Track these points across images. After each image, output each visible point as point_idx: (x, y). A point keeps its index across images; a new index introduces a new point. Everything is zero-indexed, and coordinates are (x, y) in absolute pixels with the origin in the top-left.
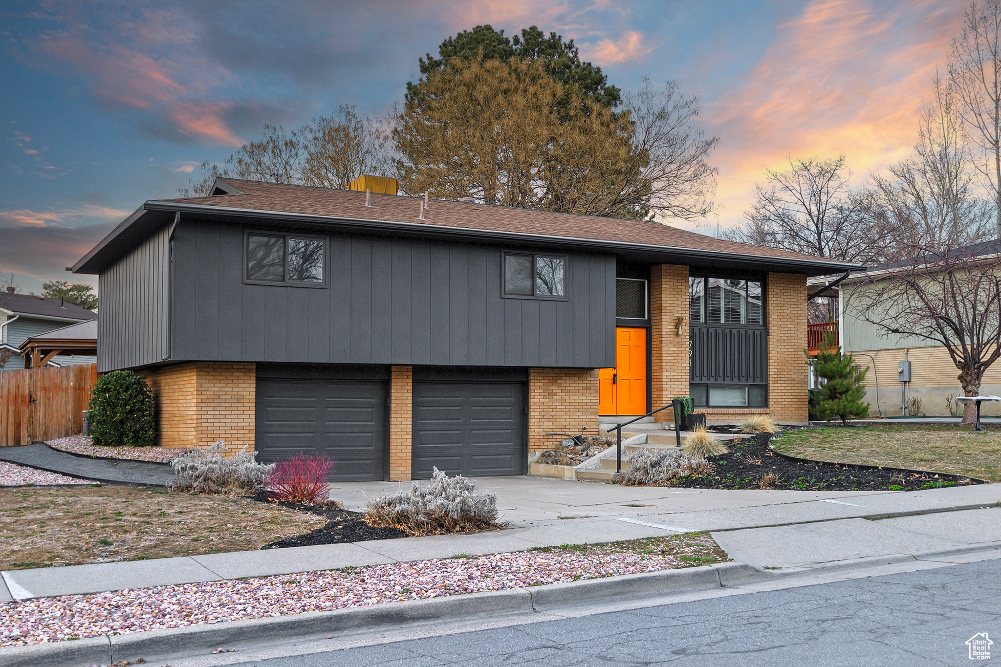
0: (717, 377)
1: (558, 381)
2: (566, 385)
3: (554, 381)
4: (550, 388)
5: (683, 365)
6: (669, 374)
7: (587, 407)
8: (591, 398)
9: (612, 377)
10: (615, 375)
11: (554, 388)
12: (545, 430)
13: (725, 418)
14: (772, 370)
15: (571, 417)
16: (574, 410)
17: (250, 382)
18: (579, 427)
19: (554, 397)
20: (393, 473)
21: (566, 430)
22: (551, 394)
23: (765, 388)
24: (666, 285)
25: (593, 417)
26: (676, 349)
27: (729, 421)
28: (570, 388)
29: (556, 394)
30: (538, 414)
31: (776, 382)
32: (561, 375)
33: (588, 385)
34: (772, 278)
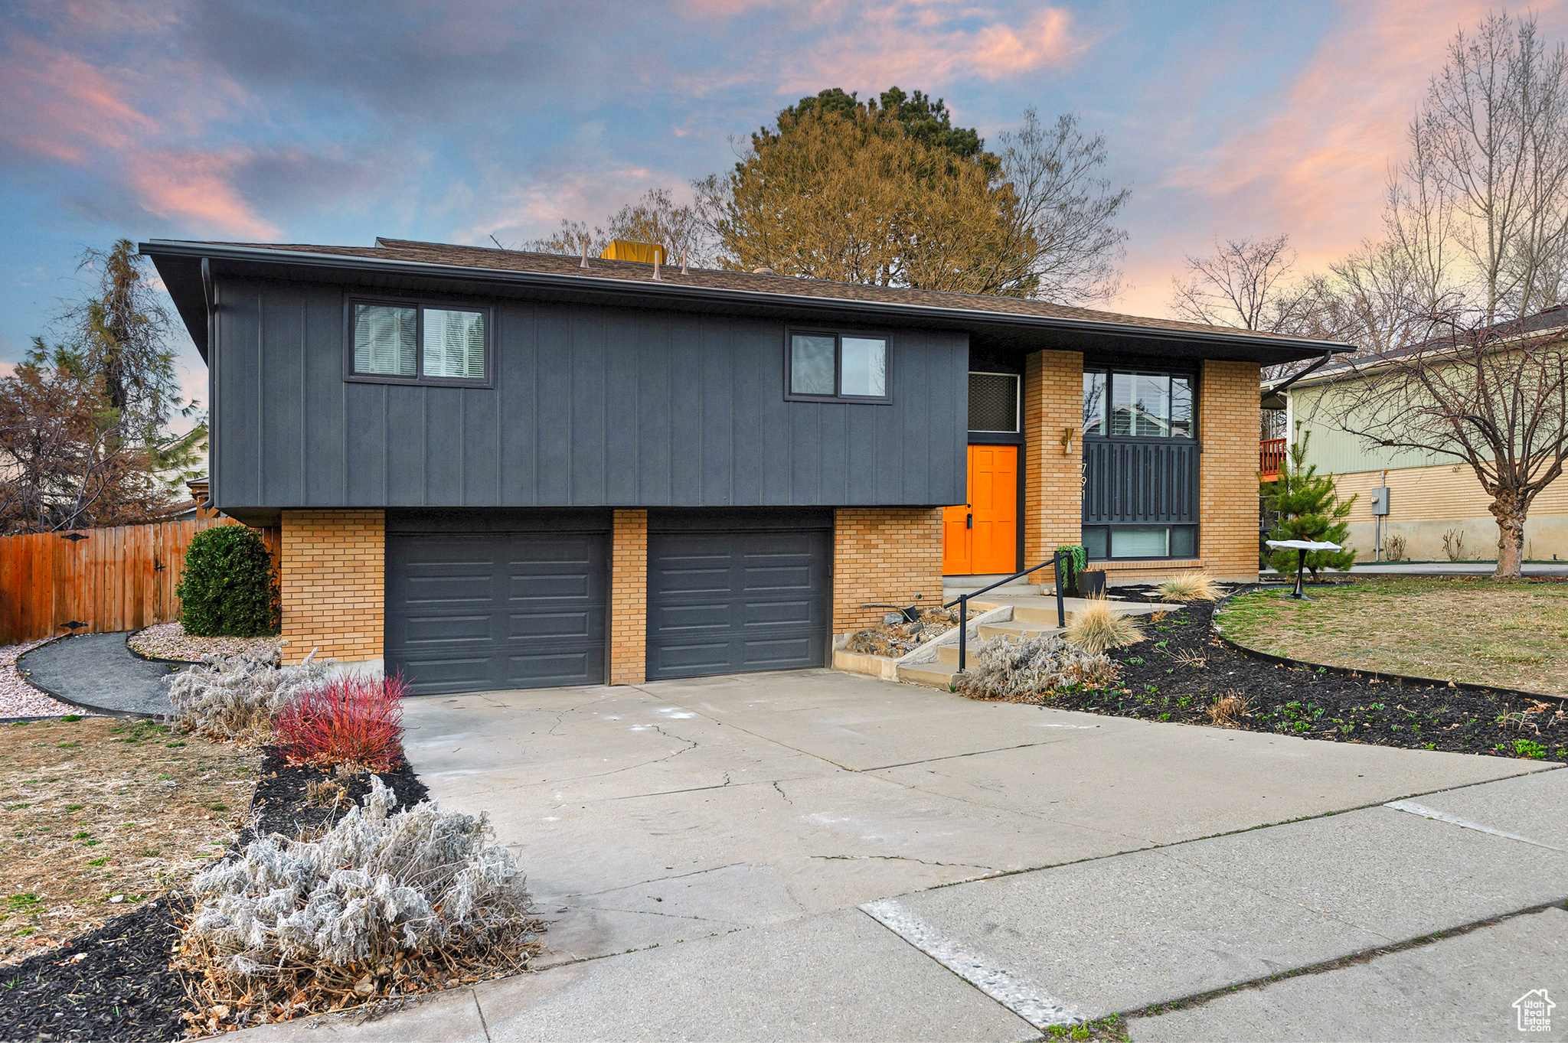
0: (1123, 514)
1: (880, 527)
2: (891, 532)
3: (873, 527)
4: (868, 537)
5: (1072, 498)
6: (1050, 512)
7: (924, 565)
8: (930, 550)
9: (964, 519)
10: (969, 516)
11: (873, 538)
12: (859, 601)
13: (1134, 574)
14: (1206, 503)
15: (900, 579)
16: (904, 570)
17: (374, 539)
18: (910, 594)
19: (873, 551)
20: (616, 672)
21: (891, 599)
22: (869, 546)
23: (1195, 530)
25: (934, 578)
26: (1062, 475)
27: (1141, 579)
28: (897, 537)
29: (876, 547)
30: (848, 576)
31: (1211, 520)
32: (884, 518)
33: (927, 532)
34: (1208, 369)
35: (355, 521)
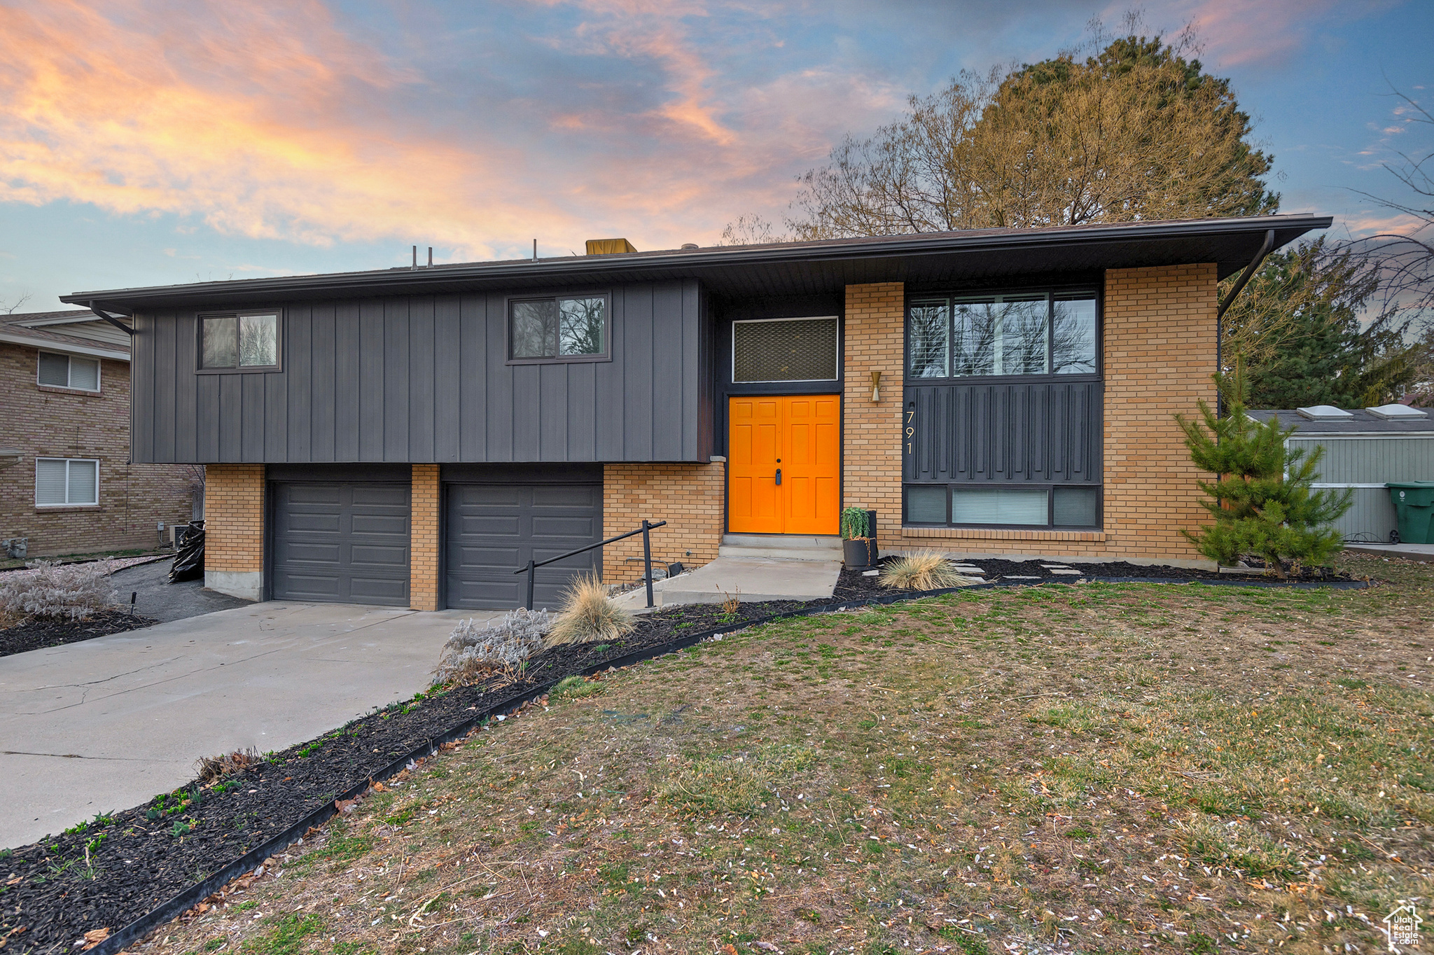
0: (972, 471)
1: (648, 482)
2: (661, 487)
3: (641, 482)
4: (635, 492)
5: (888, 452)
6: (857, 468)
7: (697, 521)
8: (704, 507)
9: (773, 474)
10: (779, 472)
11: (641, 493)
12: (626, 553)
13: (985, 545)
14: (1112, 458)
15: (670, 535)
16: (675, 526)
17: (254, 485)
18: (682, 550)
19: (641, 506)
20: (415, 599)
21: (660, 555)
22: (636, 501)
23: (1096, 491)
24: (854, 317)
25: (708, 536)
26: (874, 426)
27: (997, 552)
28: (668, 492)
29: (645, 502)
30: (615, 529)
31: (1120, 479)
32: (655, 473)
33: (700, 488)
34: (1112, 278)
35: (243, 472)
